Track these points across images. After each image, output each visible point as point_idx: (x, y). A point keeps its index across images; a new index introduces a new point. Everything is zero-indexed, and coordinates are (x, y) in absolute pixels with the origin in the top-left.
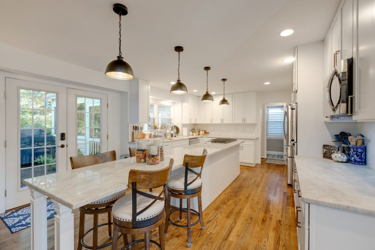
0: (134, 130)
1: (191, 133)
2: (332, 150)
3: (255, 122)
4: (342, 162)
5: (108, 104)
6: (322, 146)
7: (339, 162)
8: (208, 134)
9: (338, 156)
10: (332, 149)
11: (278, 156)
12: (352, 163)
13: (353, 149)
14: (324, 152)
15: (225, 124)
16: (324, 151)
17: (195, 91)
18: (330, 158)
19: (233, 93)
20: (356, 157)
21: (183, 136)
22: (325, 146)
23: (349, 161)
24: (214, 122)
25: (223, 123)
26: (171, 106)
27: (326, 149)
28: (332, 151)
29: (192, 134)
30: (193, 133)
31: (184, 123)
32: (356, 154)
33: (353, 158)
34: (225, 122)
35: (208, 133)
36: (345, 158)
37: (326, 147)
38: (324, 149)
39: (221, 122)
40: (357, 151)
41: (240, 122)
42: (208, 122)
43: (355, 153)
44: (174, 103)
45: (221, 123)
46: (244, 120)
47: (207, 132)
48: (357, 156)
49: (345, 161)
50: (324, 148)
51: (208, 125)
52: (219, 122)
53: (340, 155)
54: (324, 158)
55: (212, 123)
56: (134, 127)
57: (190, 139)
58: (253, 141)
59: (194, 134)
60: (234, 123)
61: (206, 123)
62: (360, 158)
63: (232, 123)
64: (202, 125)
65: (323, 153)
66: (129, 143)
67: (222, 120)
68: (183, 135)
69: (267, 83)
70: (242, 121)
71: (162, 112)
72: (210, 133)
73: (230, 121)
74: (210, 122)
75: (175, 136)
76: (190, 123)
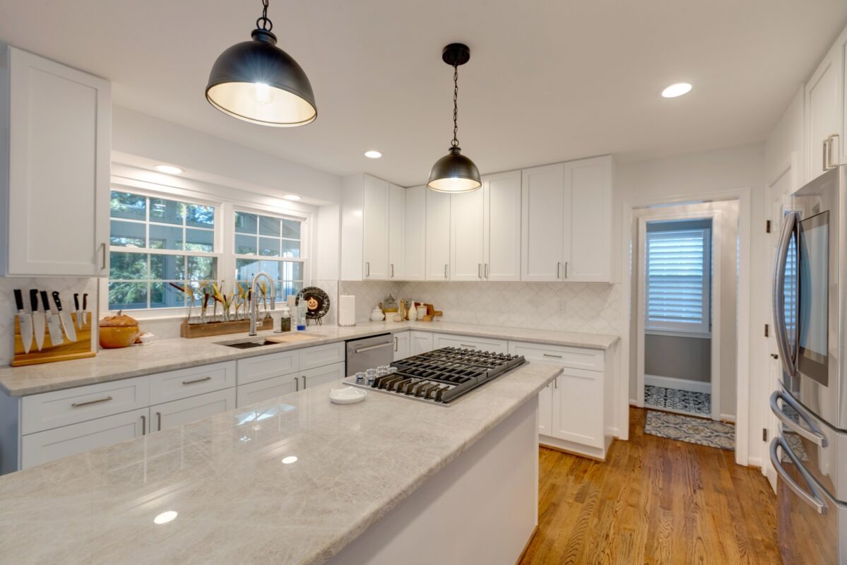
0: (20, 308)
1: (378, 314)
3: (606, 278)
8: (439, 318)
11: (685, 396)
15: (493, 283)
17: (373, 154)
19: (521, 169)
21: (337, 326)
24: (459, 276)
25: (485, 279)
26: (305, 219)
29: (383, 316)
30: (384, 313)
31: (346, 279)
34: (494, 276)
35: (440, 314)
39: (480, 276)
41: (550, 276)
42: (438, 276)
44: (316, 208)
45: (479, 279)
46: (563, 268)
47: (436, 309)
51: (437, 284)
52: (471, 275)
55: (448, 279)
56: (17, 293)
57: (349, 341)
58: (599, 356)
59: (390, 316)
60: (525, 279)
61: (428, 279)
63: (518, 279)
64: (419, 285)
67: (484, 269)
68: (340, 324)
69: (676, 90)
70: (555, 274)
71: (258, 236)
72: (444, 314)
73: (510, 275)
74: (440, 277)
75: (301, 328)
76: (364, 278)
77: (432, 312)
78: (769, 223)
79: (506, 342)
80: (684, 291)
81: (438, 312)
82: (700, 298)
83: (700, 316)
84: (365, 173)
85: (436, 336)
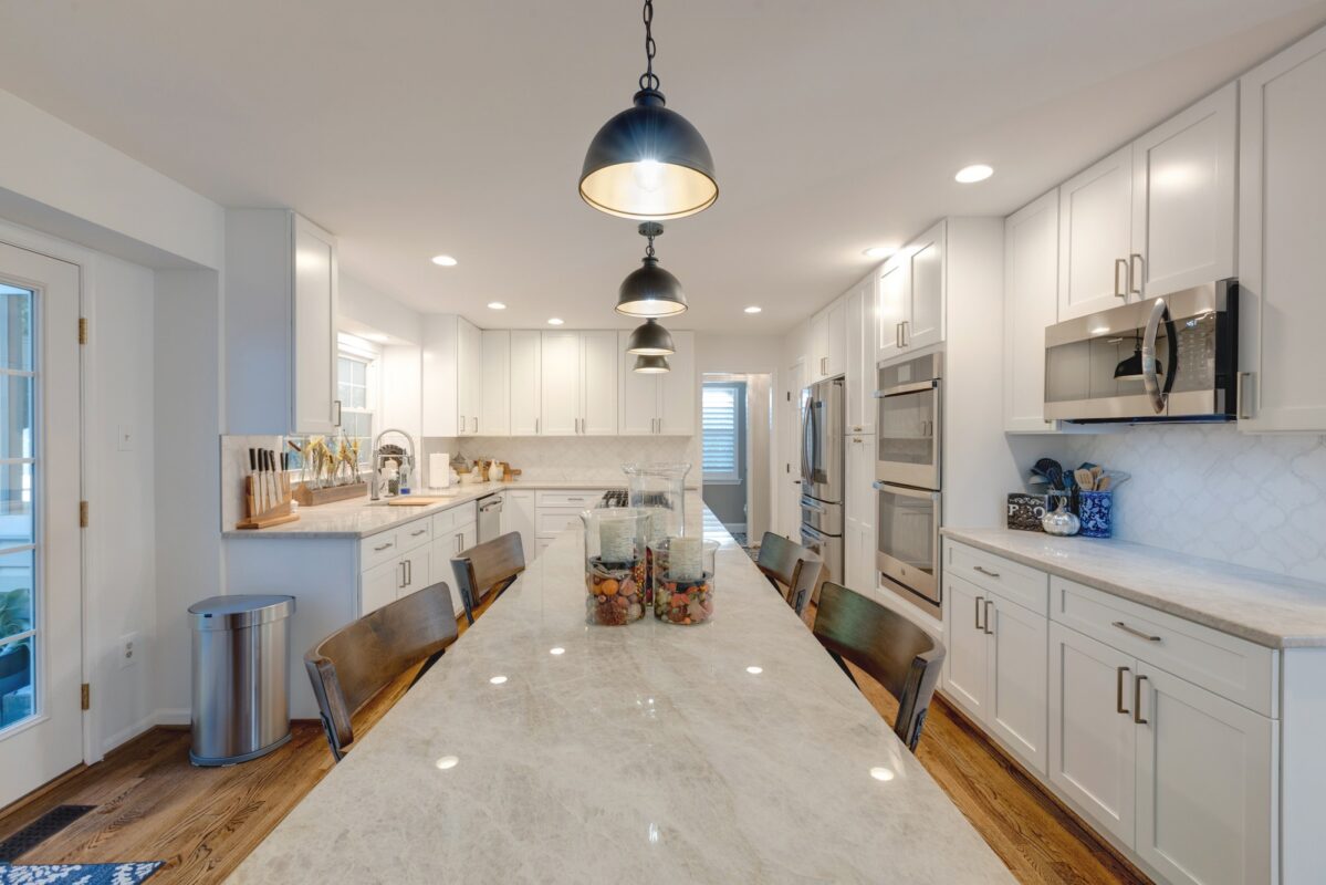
0: (253, 467)
1: (454, 476)
2: (1033, 506)
3: (691, 433)
4: (1069, 535)
5: (81, 322)
6: (1006, 497)
7: (1061, 535)
8: (517, 477)
9: (1059, 520)
10: (1032, 502)
12: (1090, 536)
13: (1093, 501)
14: (1011, 514)
15: (590, 437)
16: (1012, 510)
17: (497, 306)
18: (1037, 527)
19: (618, 330)
20: (1098, 519)
21: (430, 488)
22: (1012, 497)
23: (1082, 532)
24: (547, 431)
25: (581, 434)
26: (371, 360)
27: (1018, 503)
28: (1035, 510)
29: (458, 478)
30: (458, 473)
31: (426, 435)
32: (1100, 512)
33: (1091, 524)
34: (591, 431)
35: (518, 473)
36: (1076, 524)
37: (1016, 500)
38: (1011, 506)
39: (576, 431)
40: (1101, 506)
41: (644, 430)
42: (524, 430)
43: (1096, 510)
44: (383, 348)
45: (575, 434)
46: (657, 424)
47: (512, 468)
48: (1101, 518)
49: (1075, 531)
50: (1009, 502)
52: (569, 431)
53: (1066, 518)
54: (1010, 528)
55: (539, 434)
56: (252, 451)
57: (478, 499)
59: (466, 477)
60: (623, 433)
61: (513, 434)
62: (1106, 522)
63: (615, 434)
65: (1009, 517)
66: (226, 536)
67: (580, 424)
68: (432, 485)
69: (753, 310)
70: (650, 429)
71: (352, 385)
72: (522, 472)
73: (608, 430)
74: (530, 431)
75: (405, 491)
76: (460, 434)
77: (509, 472)
78: (789, 394)
80: (720, 443)
81: (515, 471)
82: (732, 449)
83: (731, 465)
84: (459, 316)
85: (539, 493)
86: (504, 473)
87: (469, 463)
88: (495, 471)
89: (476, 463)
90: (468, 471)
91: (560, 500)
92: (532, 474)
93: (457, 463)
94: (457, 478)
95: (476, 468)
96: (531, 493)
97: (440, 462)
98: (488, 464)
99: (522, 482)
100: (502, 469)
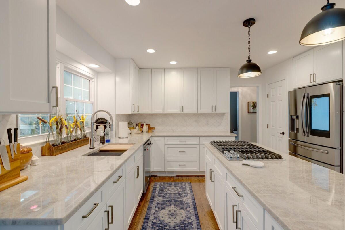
3: (228, 112)
8: (153, 130)
17: (151, 51)
21: (119, 138)
24: (168, 111)
25: (182, 112)
31: (117, 113)
34: (186, 111)
35: (154, 128)
41: (209, 111)
42: (158, 110)
44: (97, 73)
45: (179, 112)
46: (214, 108)
47: (152, 126)
52: (177, 111)
55: (164, 113)
57: (144, 145)
60: (199, 112)
61: (153, 112)
63: (196, 112)
64: (141, 115)
67: (181, 108)
68: (120, 136)
71: (82, 89)
72: (156, 128)
73: (194, 110)
74: (160, 111)
75: (108, 141)
76: (132, 113)
77: (150, 128)
78: (268, 95)
79: (199, 137)
81: (152, 128)
84: (132, 59)
85: (166, 138)
86: (149, 129)
87: (134, 124)
88: (145, 128)
89: (137, 125)
90: (134, 128)
91: (175, 141)
92: (159, 130)
93: (130, 125)
94: (130, 131)
95: (137, 127)
96: (162, 139)
97: (123, 125)
98: (142, 125)
99: (156, 133)
100: (147, 127)
